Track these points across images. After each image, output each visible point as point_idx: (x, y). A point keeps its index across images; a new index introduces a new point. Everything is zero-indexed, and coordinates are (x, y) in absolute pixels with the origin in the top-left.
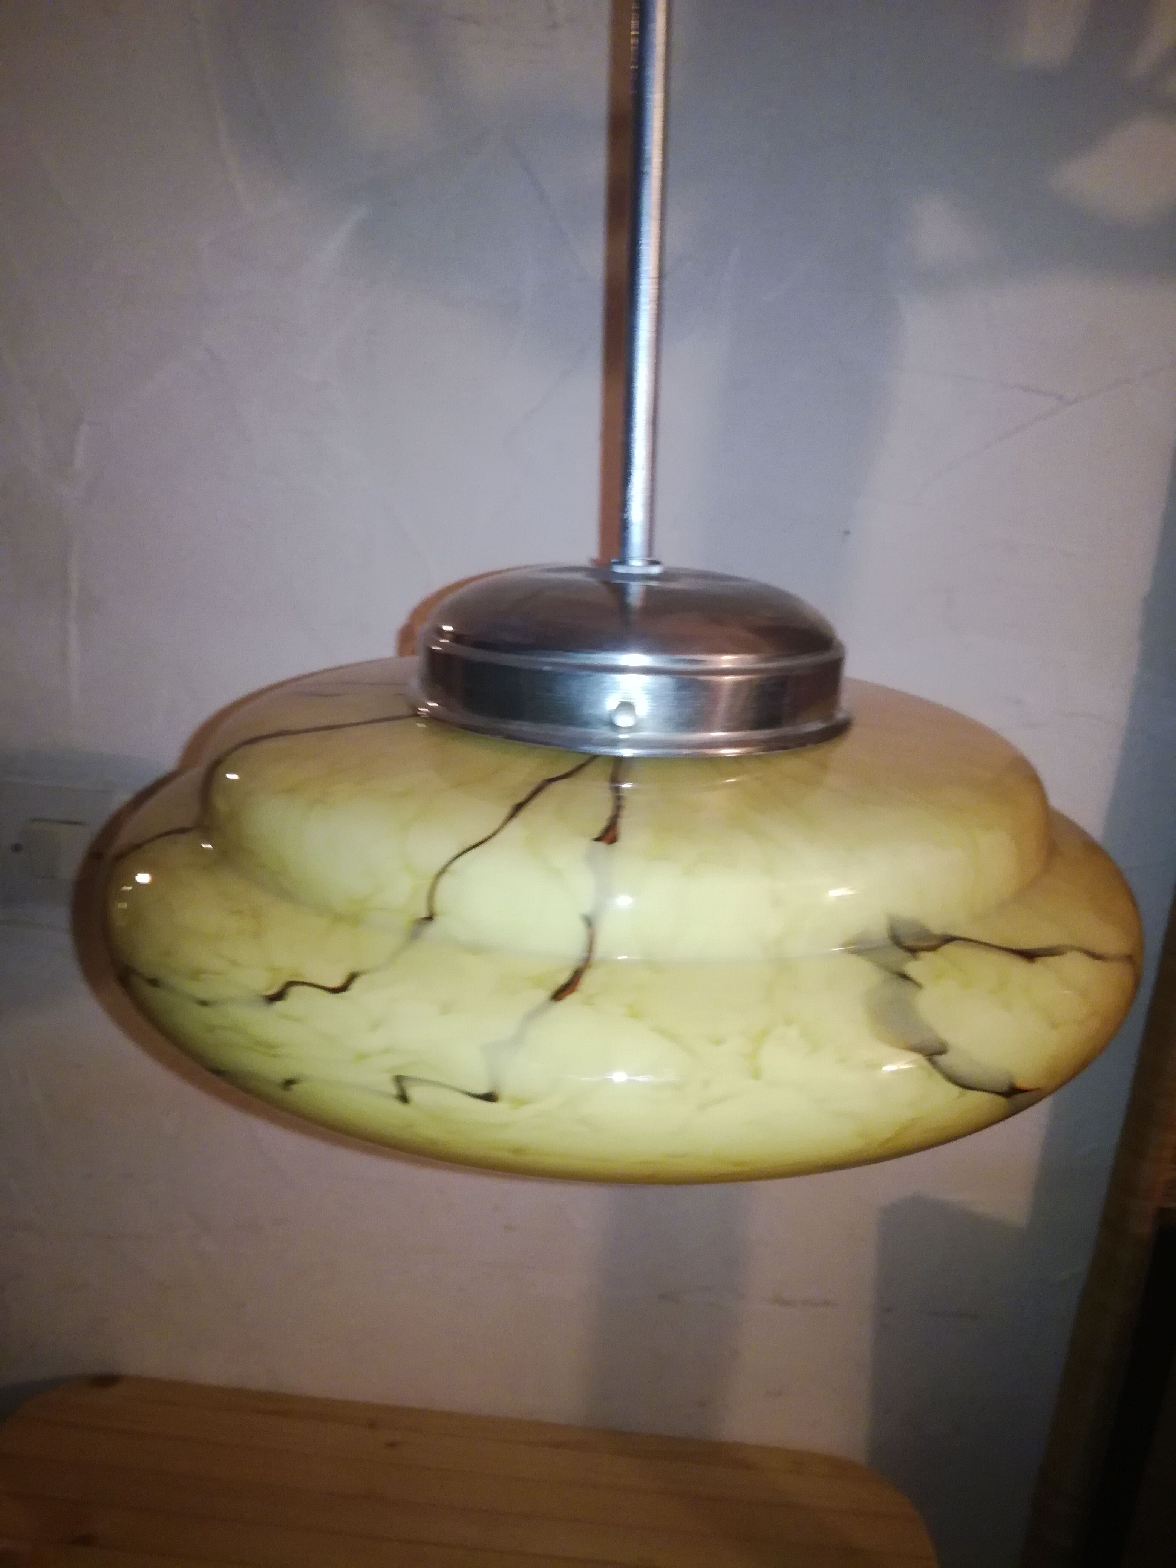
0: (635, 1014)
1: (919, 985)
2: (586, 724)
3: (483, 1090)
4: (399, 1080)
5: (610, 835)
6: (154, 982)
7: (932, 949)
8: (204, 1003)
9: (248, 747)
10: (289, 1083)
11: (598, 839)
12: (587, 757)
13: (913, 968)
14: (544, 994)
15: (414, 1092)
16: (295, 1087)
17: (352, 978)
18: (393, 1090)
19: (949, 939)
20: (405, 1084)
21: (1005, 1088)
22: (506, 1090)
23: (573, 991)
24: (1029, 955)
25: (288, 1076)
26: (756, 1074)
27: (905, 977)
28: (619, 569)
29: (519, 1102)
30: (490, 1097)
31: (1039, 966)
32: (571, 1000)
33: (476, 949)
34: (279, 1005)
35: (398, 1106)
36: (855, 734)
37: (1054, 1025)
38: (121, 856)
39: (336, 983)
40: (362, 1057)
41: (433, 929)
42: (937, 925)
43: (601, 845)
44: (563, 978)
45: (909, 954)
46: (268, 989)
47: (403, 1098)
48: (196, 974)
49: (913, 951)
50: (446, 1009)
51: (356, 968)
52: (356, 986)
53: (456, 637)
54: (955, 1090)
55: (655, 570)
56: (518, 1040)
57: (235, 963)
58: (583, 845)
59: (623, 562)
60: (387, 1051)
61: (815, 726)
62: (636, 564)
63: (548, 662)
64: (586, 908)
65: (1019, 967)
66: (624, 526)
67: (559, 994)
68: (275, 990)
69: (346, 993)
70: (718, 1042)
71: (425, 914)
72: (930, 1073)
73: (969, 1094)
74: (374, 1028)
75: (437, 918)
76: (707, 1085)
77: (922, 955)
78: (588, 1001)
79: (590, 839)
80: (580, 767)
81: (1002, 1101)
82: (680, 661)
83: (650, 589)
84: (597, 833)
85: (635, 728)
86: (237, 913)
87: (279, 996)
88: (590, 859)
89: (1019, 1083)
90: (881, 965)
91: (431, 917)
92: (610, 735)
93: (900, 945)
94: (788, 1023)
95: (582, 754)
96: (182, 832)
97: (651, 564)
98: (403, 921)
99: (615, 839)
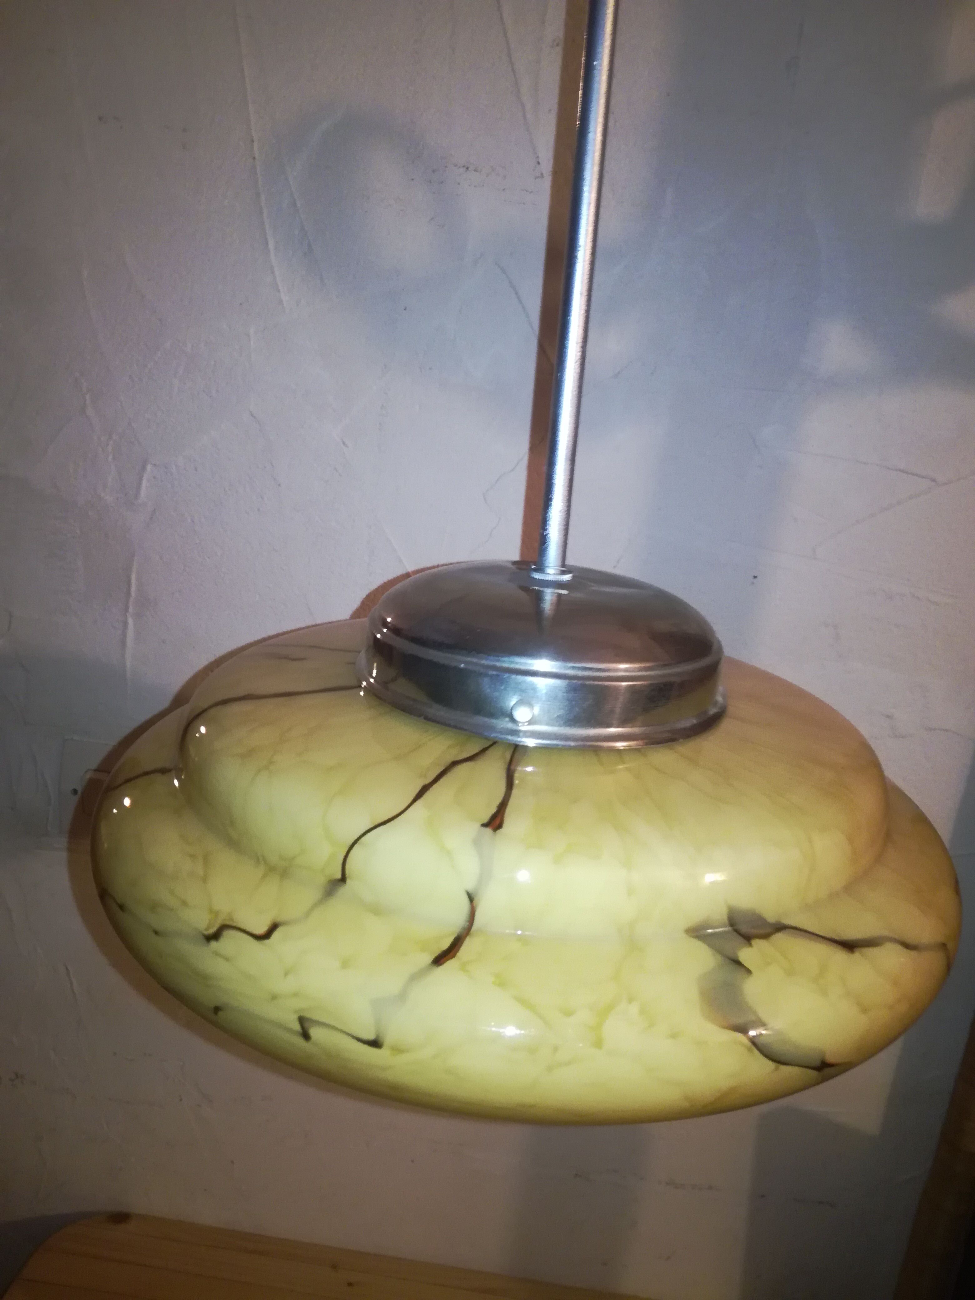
0: (501, 982)
1: (749, 972)
2: (492, 715)
3: (371, 1036)
4: (302, 1020)
5: (497, 822)
6: (122, 907)
7: (765, 936)
8: (156, 933)
9: (219, 707)
10: (217, 1009)
11: (485, 825)
12: (490, 743)
13: (746, 955)
15: (314, 1032)
16: (220, 1013)
17: (274, 927)
18: (297, 1028)
19: (780, 928)
20: (306, 1025)
21: (817, 1063)
22: (389, 1040)
23: (453, 956)
24: (849, 946)
25: (218, 1004)
26: (598, 1043)
27: (738, 963)
28: (537, 576)
29: (397, 1050)
30: (375, 1043)
31: (857, 955)
32: (450, 964)
33: (377, 910)
34: (214, 944)
35: (301, 1042)
36: (726, 725)
37: (864, 1010)
38: (113, 787)
39: (261, 930)
40: (274, 997)
41: (344, 891)
42: (771, 915)
43: (488, 831)
44: (446, 944)
45: (744, 941)
46: (207, 929)
47: (306, 1036)
48: (155, 907)
49: (748, 939)
50: (345, 964)
51: (279, 919)
52: (276, 935)
53: (395, 630)
54: (771, 1065)
55: (567, 577)
56: (402, 997)
57: (184, 903)
58: (474, 828)
59: (541, 568)
60: (296, 995)
61: (689, 722)
62: (552, 572)
63: (462, 661)
64: (470, 886)
65: (840, 956)
66: (543, 541)
67: (439, 960)
68: (212, 930)
69: (267, 942)
70: (568, 1013)
71: (339, 876)
72: (749, 1050)
73: (784, 1068)
74: (286, 974)
75: (348, 881)
76: (556, 1049)
77: (755, 942)
78: (464, 967)
79: (479, 825)
80: (484, 750)
81: (814, 1073)
82: (574, 668)
83: (560, 595)
84: (486, 818)
85: (530, 722)
86: (193, 856)
87: (216, 936)
88: (477, 843)
89: (830, 1059)
90: (718, 950)
91: (343, 879)
92: (510, 725)
93: (737, 931)
94: (630, 1000)
95: (487, 738)
96: (163, 771)
97: (563, 573)
98: (322, 880)
99: (500, 826)
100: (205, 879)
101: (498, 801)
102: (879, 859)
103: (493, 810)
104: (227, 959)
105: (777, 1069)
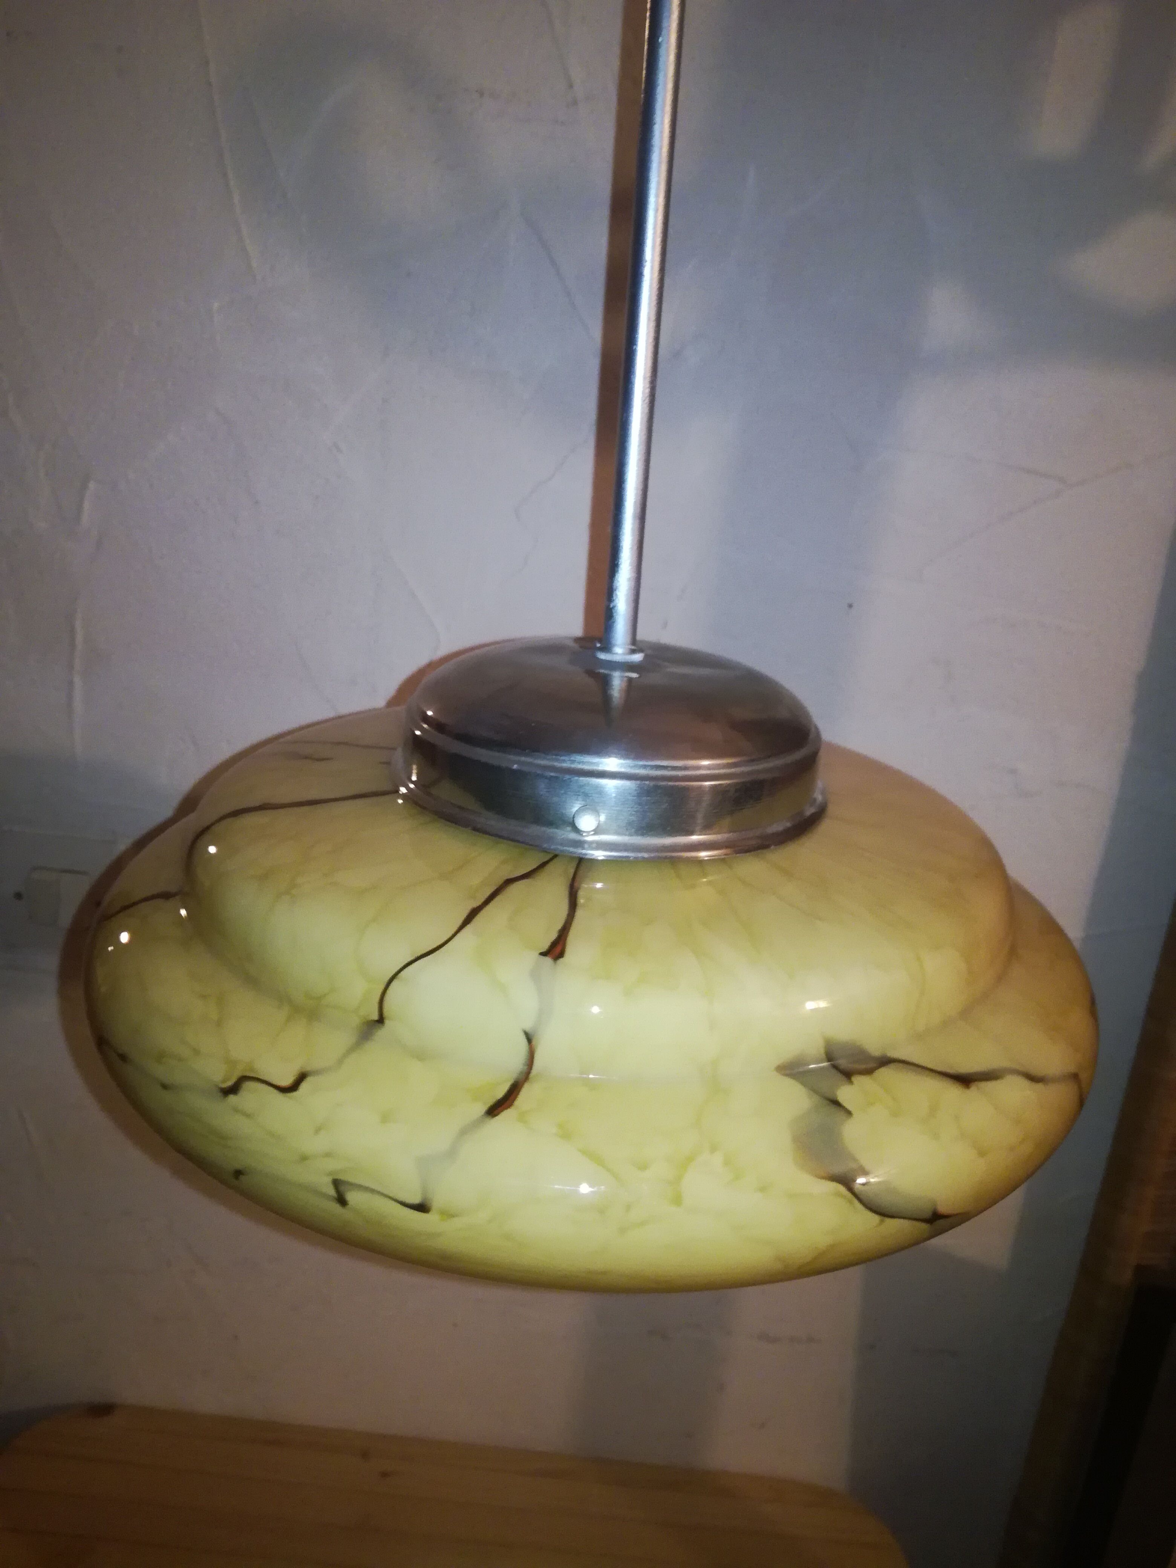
0: (565, 1134)
1: (849, 1113)
2: (551, 824)
3: (416, 1200)
4: (337, 1183)
5: (558, 949)
6: (123, 1058)
7: (869, 1072)
8: (165, 1087)
9: (229, 820)
10: (238, 1173)
11: (544, 954)
12: (550, 856)
13: (846, 1094)
14: (482, 1108)
15: (352, 1197)
16: (242, 1178)
17: (302, 1077)
18: (332, 1192)
19: (885, 1061)
20: (342, 1188)
21: (928, 1214)
22: (438, 1202)
23: (510, 1106)
24: (965, 1080)
25: (238, 1166)
26: (677, 1200)
27: (836, 1103)
28: (602, 656)
29: (448, 1214)
30: (422, 1208)
31: (973, 1090)
32: (506, 1115)
33: (421, 1055)
34: (232, 1098)
35: (336, 1208)
36: (825, 826)
37: (982, 1153)
38: (108, 917)
39: (286, 1082)
40: (304, 1158)
41: (382, 1033)
42: (875, 1048)
43: (548, 960)
44: (501, 1092)
45: (843, 1078)
46: (224, 1081)
47: (342, 1201)
48: (161, 1056)
49: (848, 1075)
50: (385, 1118)
51: (308, 1068)
52: (304, 1086)
53: (437, 725)
54: (875, 1218)
55: (638, 657)
56: (452, 1153)
57: (196, 1052)
58: (531, 957)
59: (607, 647)
60: (328, 1155)
61: (781, 825)
62: (620, 651)
63: (515, 762)
64: (528, 1024)
65: (953, 1092)
66: (609, 614)
67: (494, 1110)
68: (229, 1083)
69: (295, 1094)
70: (643, 1167)
71: (375, 1017)
72: (850, 1202)
73: (889, 1222)
74: (318, 1130)
75: (387, 1022)
76: (628, 1208)
77: (856, 1079)
78: (522, 1118)
79: (536, 954)
80: (543, 865)
81: (924, 1226)
82: (645, 767)
83: (630, 680)
84: (545, 946)
85: (596, 831)
86: (204, 997)
87: (233, 1090)
88: (535, 975)
89: (943, 1209)
90: (814, 1090)
91: (381, 1020)
92: (573, 836)
93: (835, 1067)
94: (713, 1149)
95: (545, 851)
96: (166, 896)
97: (633, 652)
98: (355, 1021)
99: (561, 955)
100: (219, 1023)
101: (559, 925)
102: (1000, 978)
103: (554, 936)
104: (248, 1116)
105: (882, 1222)
